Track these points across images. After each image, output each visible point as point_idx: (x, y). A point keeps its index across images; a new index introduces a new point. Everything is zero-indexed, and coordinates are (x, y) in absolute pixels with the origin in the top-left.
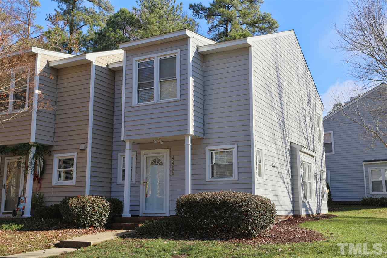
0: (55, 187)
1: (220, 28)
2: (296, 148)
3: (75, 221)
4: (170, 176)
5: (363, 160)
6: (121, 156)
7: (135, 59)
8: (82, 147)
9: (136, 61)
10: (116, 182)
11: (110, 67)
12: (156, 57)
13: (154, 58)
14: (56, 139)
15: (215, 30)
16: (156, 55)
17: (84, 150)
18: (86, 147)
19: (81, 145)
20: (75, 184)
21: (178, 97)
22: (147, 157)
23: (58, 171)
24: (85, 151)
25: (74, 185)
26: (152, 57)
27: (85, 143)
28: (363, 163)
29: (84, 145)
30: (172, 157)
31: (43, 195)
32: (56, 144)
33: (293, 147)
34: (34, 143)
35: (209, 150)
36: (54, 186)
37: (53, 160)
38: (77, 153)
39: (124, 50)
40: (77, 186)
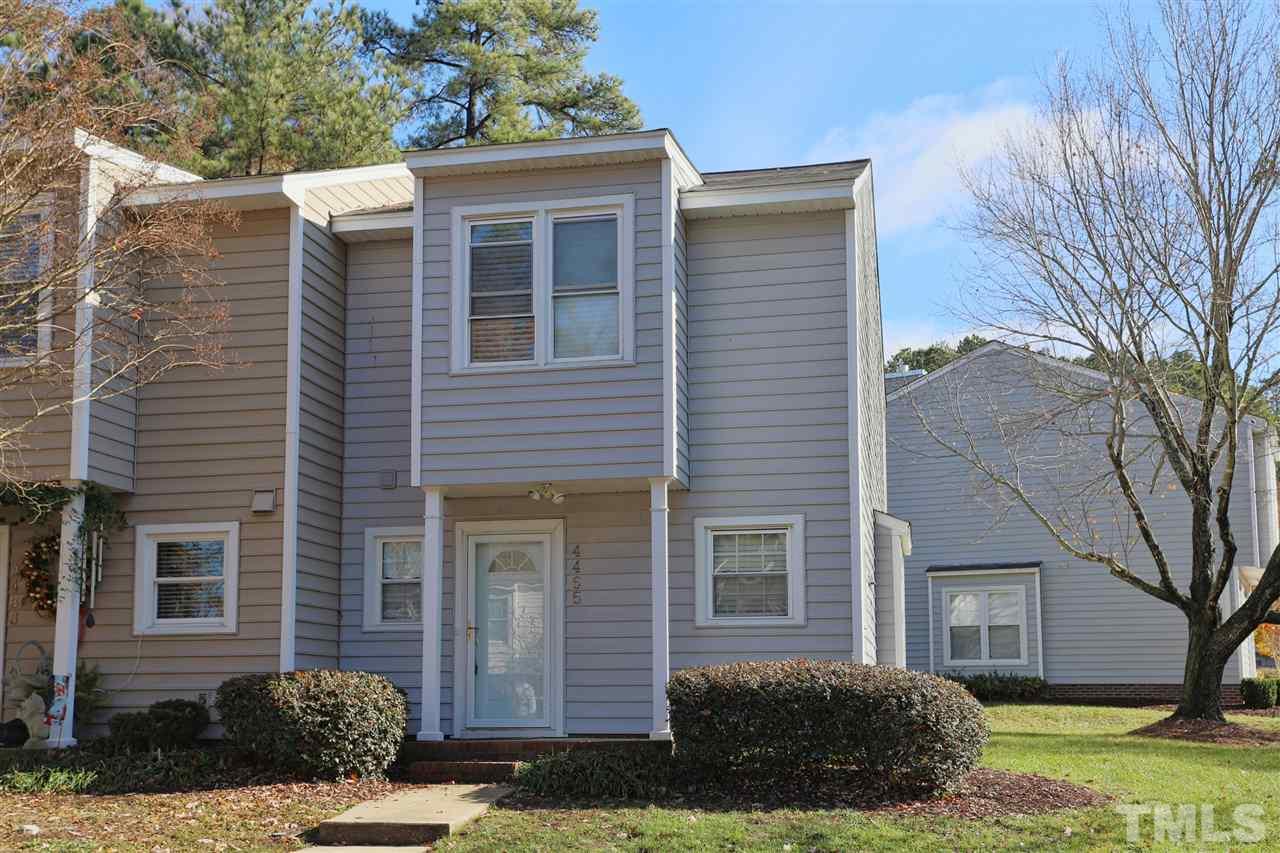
0: (147, 639)
1: (442, 107)
2: (890, 529)
3: (305, 757)
4: (566, 607)
5: (928, 565)
6: (376, 537)
7: (458, 212)
8: (263, 502)
9: (464, 218)
10: (360, 626)
11: (341, 227)
12: (542, 214)
13: (532, 213)
14: (143, 471)
15: (427, 112)
16: (540, 206)
17: (269, 515)
18: (278, 505)
19: (258, 496)
20: (234, 631)
21: (627, 352)
22: (478, 546)
23: (155, 582)
24: (275, 518)
25: (234, 635)
26: (526, 212)
27: (272, 491)
28: (928, 574)
29: (270, 496)
30: (571, 548)
31: (96, 667)
32: (142, 489)
33: (883, 527)
34: (84, 482)
35: (706, 528)
36: (144, 636)
37: (133, 543)
38: (241, 524)
39: (417, 178)
40: (240, 636)
